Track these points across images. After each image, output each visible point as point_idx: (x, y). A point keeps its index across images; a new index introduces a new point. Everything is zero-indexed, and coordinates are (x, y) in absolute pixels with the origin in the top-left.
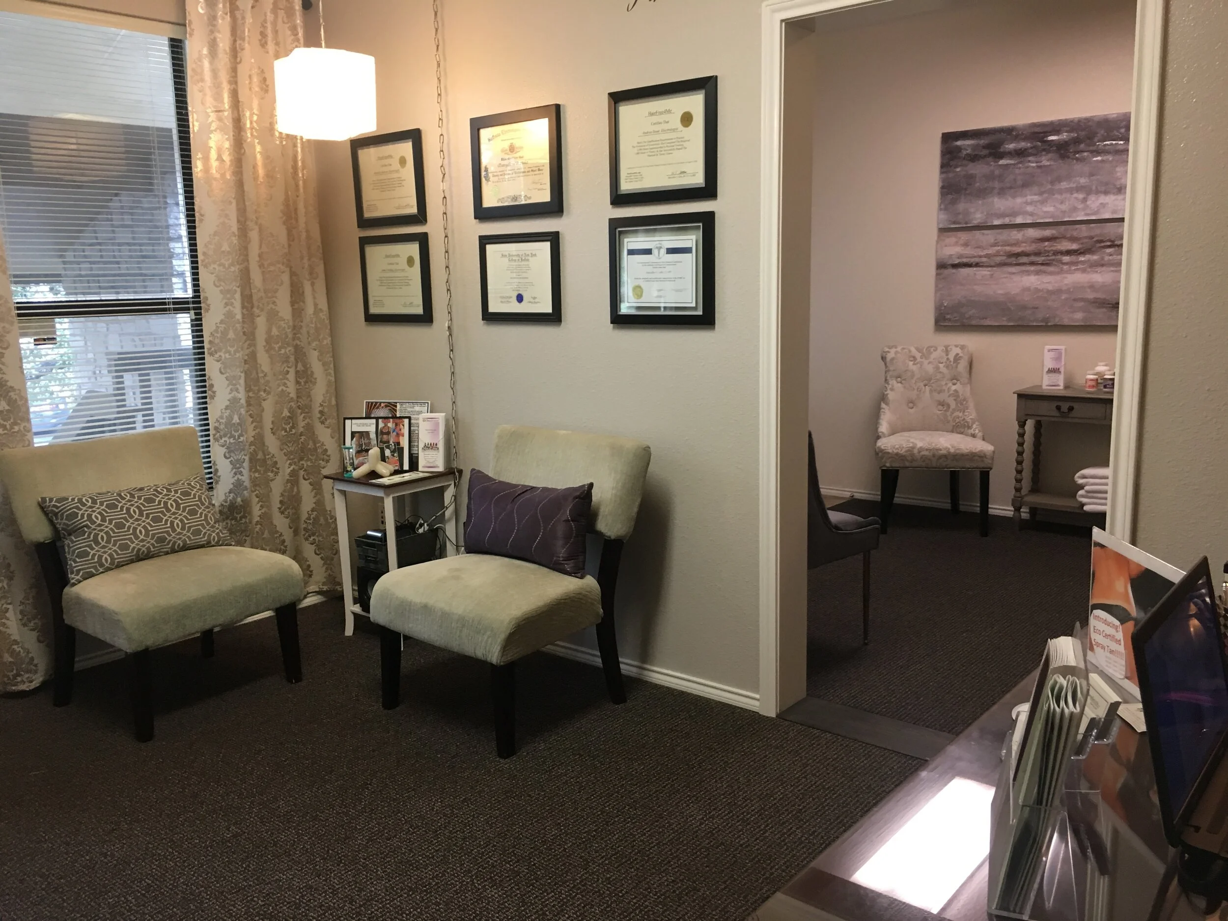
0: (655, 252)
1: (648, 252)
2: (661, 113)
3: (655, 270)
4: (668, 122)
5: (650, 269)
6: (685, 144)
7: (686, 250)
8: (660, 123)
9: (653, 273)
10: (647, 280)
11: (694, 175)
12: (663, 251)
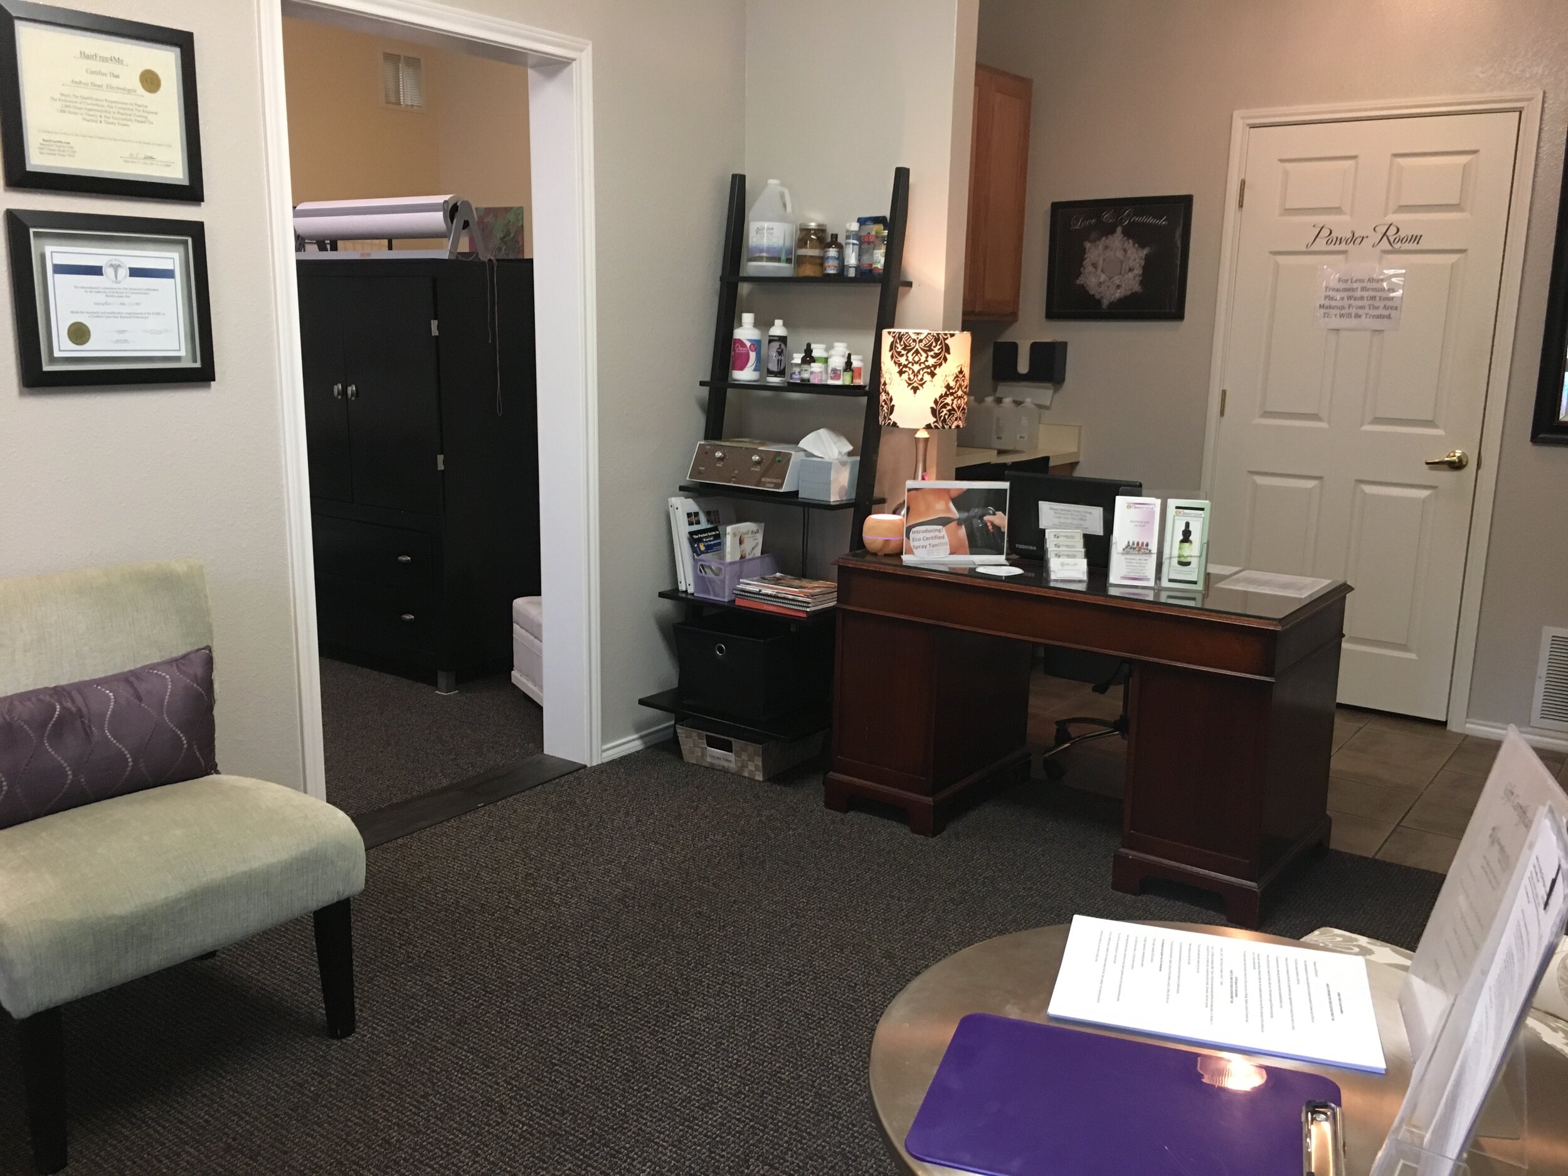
0: (108, 272)
1: (96, 271)
2: (104, 59)
3: (110, 300)
4: (117, 77)
5: (101, 298)
6: (151, 117)
7: (167, 274)
8: (104, 75)
9: (107, 304)
10: (95, 315)
11: (169, 166)
12: (123, 272)
